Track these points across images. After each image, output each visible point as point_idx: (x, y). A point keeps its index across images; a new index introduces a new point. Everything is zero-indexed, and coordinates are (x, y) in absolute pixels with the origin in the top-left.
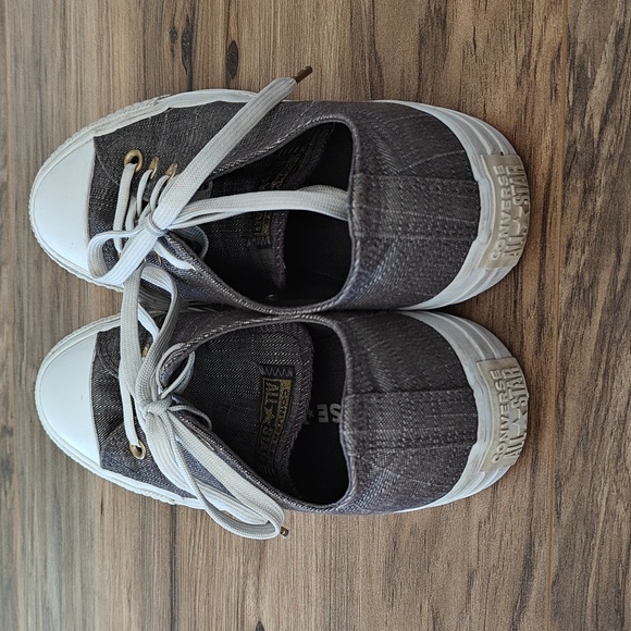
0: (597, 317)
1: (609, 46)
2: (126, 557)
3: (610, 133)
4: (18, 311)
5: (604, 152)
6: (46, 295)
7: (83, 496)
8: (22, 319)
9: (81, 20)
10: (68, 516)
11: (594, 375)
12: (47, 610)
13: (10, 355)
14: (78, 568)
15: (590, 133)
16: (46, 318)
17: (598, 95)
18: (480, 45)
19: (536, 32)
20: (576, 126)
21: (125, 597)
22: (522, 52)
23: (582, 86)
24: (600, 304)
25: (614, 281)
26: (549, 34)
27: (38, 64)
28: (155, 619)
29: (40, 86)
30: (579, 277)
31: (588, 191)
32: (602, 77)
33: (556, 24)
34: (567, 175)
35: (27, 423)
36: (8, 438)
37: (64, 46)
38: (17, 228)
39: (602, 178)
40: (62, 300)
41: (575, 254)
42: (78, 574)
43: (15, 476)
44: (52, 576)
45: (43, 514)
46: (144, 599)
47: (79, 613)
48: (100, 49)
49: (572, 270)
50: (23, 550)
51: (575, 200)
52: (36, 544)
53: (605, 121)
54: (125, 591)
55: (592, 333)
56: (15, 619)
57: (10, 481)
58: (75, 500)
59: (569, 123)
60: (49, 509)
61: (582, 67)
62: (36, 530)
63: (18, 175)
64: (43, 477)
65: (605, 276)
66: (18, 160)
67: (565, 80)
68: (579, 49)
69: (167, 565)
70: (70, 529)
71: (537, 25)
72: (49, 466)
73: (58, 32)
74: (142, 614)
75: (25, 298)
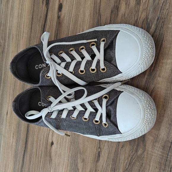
18: (126, 15)
19: (140, 15)
21: (12, 136)
22: (136, 18)
26: (143, 16)
28: (21, 141)
46: (18, 136)
54: (12, 134)
68: (149, 20)
69: (26, 128)
71: (140, 13)
74: (17, 140)
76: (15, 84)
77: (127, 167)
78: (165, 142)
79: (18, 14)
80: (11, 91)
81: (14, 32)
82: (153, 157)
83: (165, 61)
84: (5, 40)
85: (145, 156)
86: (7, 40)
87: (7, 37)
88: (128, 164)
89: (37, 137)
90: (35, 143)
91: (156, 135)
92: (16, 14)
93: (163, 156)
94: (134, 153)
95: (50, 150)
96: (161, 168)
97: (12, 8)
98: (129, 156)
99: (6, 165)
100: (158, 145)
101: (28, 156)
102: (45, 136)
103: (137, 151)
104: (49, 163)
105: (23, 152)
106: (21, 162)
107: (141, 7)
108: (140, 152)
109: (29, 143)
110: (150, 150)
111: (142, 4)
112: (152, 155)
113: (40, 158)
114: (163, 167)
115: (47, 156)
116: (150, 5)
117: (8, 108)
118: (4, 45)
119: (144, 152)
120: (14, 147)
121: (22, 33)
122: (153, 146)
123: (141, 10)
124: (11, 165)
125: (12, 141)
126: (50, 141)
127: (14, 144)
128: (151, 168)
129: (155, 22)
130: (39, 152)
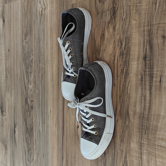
0: (124, 74)
1: (125, 39)
2: (55, 119)
4: (35, 80)
5: (124, 53)
6: (40, 77)
7: (47, 110)
8: (35, 81)
10: (44, 114)
11: (124, 82)
12: (40, 131)
13: (33, 88)
14: (46, 123)
15: (123, 51)
16: (40, 81)
17: (123, 46)
19: (116, 37)
20: (121, 50)
21: (55, 126)
22: (114, 40)
23: (122, 44)
24: (124, 73)
25: (126, 69)
28: (60, 128)
30: (122, 69)
31: (123, 58)
32: (124, 43)
33: (118, 36)
34: (120, 56)
35: (36, 99)
36: (32, 102)
38: (35, 66)
39: (124, 56)
40: (43, 78)
41: (121, 66)
42: (46, 124)
43: (33, 109)
44: (41, 125)
45: (39, 115)
46: (58, 126)
47: (46, 131)
49: (121, 68)
50: (35, 121)
51: (121, 59)
52: (38, 120)
53: (124, 49)
54: (55, 125)
55: (124, 76)
56: (33, 134)
57: (33, 110)
58: (45, 111)
59: (120, 49)
60: (40, 113)
61: (121, 42)
62: (38, 118)
63: (35, 57)
64: (39, 108)
65: (125, 69)
66: (35, 55)
67: (119, 44)
68: (121, 40)
69: (62, 119)
70: (44, 116)
71: (116, 36)
72: (40, 106)
74: (58, 128)
75: (36, 78)
76: (53, 92)
77: (121, 134)
78: (140, 114)
79: (51, 47)
80: (51, 96)
81: (49, 59)
82: (135, 125)
83: (133, 63)
84: (45, 65)
85: (130, 125)
86: (46, 65)
87: (46, 62)
88: (122, 132)
89: (69, 124)
90: (68, 128)
91: (134, 110)
92: (49, 48)
93: (140, 123)
94: (124, 124)
95: (77, 131)
96: (140, 131)
97: (47, 44)
98: (122, 127)
99: (53, 147)
100: (137, 117)
101: (65, 137)
102: (74, 123)
103: (125, 123)
104: (77, 140)
105: (62, 135)
106: (62, 142)
107: (116, 32)
108: (127, 123)
109: (65, 129)
110: (132, 121)
111: (116, 31)
112: (134, 124)
113: (72, 138)
114: (141, 131)
115: (76, 136)
116: (120, 30)
117: (51, 108)
118: (45, 68)
119: (129, 123)
120: (56, 133)
121: (54, 59)
122: (134, 118)
123: (116, 34)
124: (56, 146)
125: (55, 129)
126: (77, 125)
127: (56, 131)
128: (134, 132)
129: (125, 41)
130: (71, 134)
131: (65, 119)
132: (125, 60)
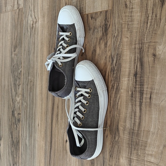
0: (115, 90)
1: (116, 56)
2: (43, 133)
3: (116, 67)
4: (23, 93)
5: (115, 69)
6: (29, 90)
7: (35, 123)
8: (23, 94)
9: (38, 45)
10: (31, 127)
11: (114, 97)
12: (26, 145)
13: (21, 100)
14: (33, 136)
15: (114, 67)
16: (28, 94)
17: (115, 62)
19: (107, 53)
20: (112, 66)
21: (42, 140)
22: (105, 56)
23: (113, 61)
24: (115, 88)
25: (117, 85)
26: (109, 54)
27: (29, 51)
29: (29, 55)
30: (112, 85)
31: (113, 74)
32: (115, 59)
33: (110, 52)
34: (111, 72)
35: (24, 112)
36: (19, 115)
37: (34, 49)
38: (23, 78)
39: (115, 72)
40: (32, 90)
41: (112, 82)
42: (33, 137)
43: (20, 122)
44: (28, 139)
45: (26, 128)
46: (46, 140)
47: (33, 144)
48: (41, 50)
49: (112, 84)
50: (22, 135)
51: (112, 75)
52: (25, 133)
53: (115, 65)
54: (42, 139)
55: (114, 92)
56: (19, 148)
57: (19, 123)
58: (33, 125)
59: (111, 65)
60: (27, 127)
61: (113, 58)
62: (25, 131)
63: (24, 69)
64: (27, 121)
65: (116, 85)
66: (24, 67)
67: (111, 60)
68: (112, 56)
69: (50, 133)
70: (32, 130)
72: (28, 119)
73: (33, 47)
74: (45, 142)
75: (24, 90)
76: (42, 105)
77: (111, 150)
78: (130, 130)
79: (41, 60)
80: (40, 110)
81: (39, 71)
82: (124, 140)
83: (123, 79)
84: (34, 77)
85: (120, 141)
86: (35, 77)
87: (35, 75)
88: (111, 148)
89: (57, 138)
90: (56, 142)
91: (124, 126)
92: (39, 61)
93: (129, 139)
94: (113, 139)
95: (66, 146)
96: (129, 147)
97: (37, 57)
98: (111, 142)
99: (40, 161)
100: (126, 132)
102: (62, 137)
103: (115, 138)
104: (65, 154)
105: (50, 149)
106: (49, 157)
107: (107, 49)
108: (117, 138)
109: (53, 143)
110: (122, 136)
111: (108, 47)
112: (124, 139)
113: (60, 152)
114: (130, 146)
115: (64, 150)
117: (39, 121)
118: (34, 81)
119: (119, 138)
120: (44, 147)
121: (44, 72)
122: (124, 133)
123: (107, 51)
124: (43, 160)
125: (42, 143)
126: (65, 140)
127: (44, 145)
128: (124, 148)
130: (59, 148)
131: (53, 133)
132: (115, 76)
